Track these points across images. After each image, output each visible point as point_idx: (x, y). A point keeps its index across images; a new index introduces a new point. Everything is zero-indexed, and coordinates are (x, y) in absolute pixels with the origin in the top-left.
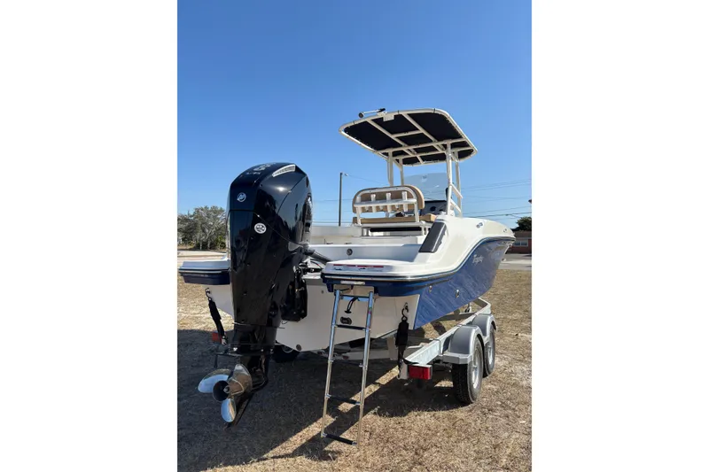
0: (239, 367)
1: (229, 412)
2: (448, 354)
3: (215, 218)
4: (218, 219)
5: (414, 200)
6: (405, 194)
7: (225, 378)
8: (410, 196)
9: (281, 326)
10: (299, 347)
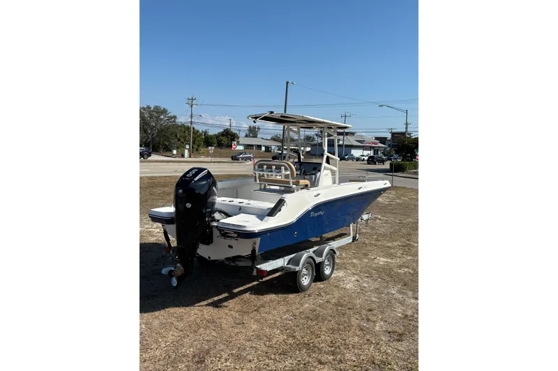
0: (178, 265)
1: (174, 282)
2: (289, 266)
3: (158, 118)
4: (161, 120)
5: (288, 173)
6: (283, 168)
7: (173, 269)
8: (286, 169)
9: (200, 247)
10: (209, 258)
